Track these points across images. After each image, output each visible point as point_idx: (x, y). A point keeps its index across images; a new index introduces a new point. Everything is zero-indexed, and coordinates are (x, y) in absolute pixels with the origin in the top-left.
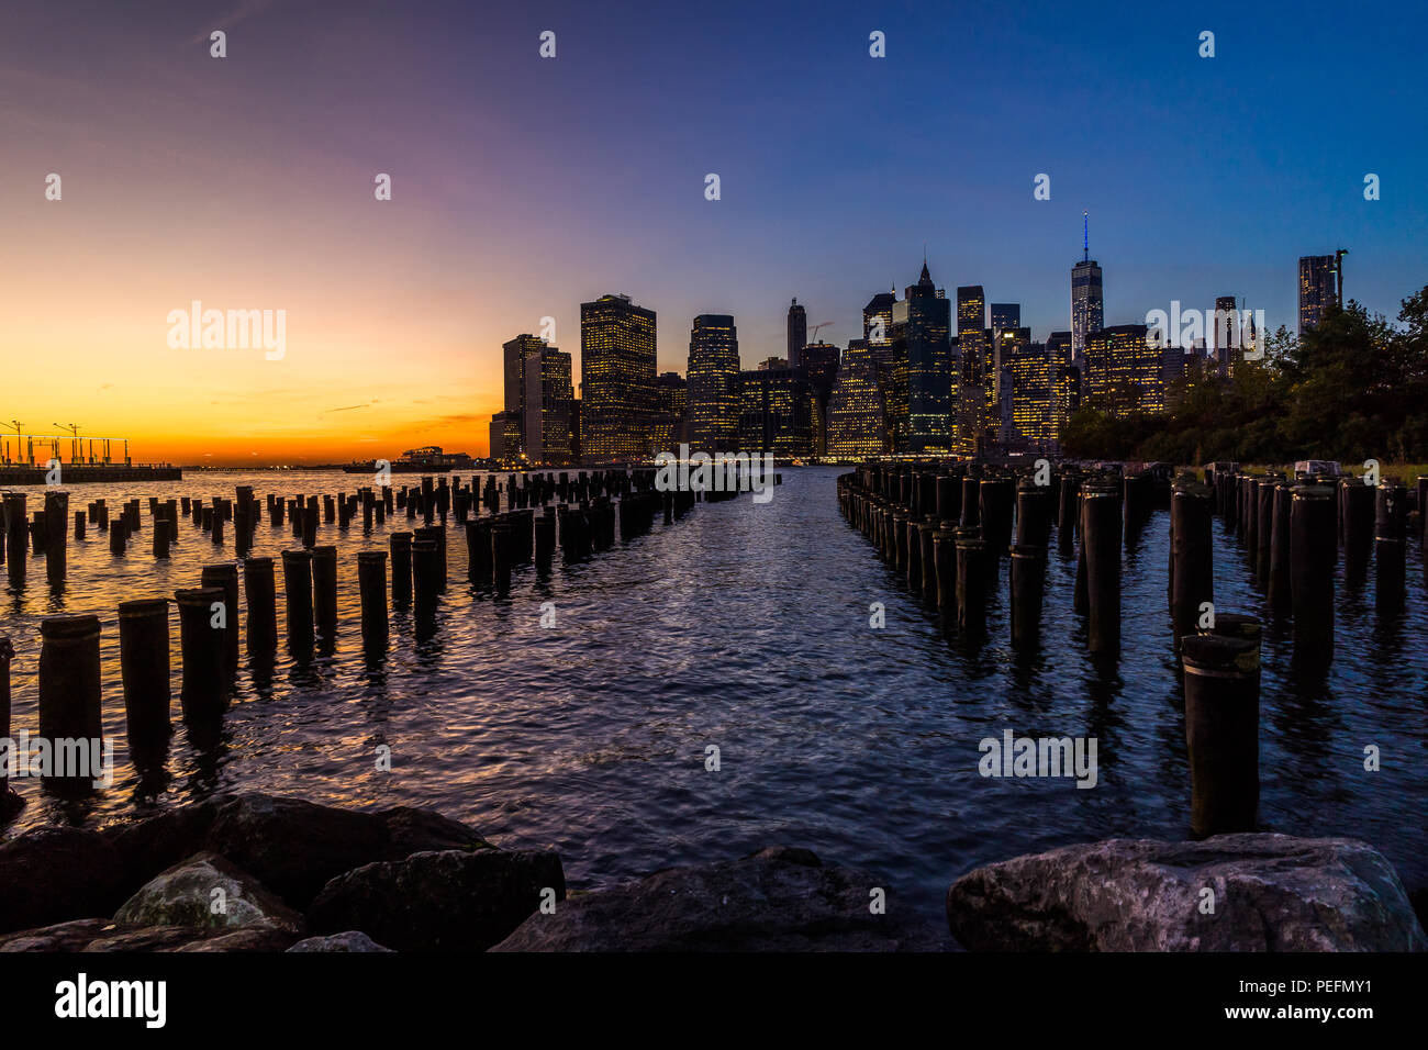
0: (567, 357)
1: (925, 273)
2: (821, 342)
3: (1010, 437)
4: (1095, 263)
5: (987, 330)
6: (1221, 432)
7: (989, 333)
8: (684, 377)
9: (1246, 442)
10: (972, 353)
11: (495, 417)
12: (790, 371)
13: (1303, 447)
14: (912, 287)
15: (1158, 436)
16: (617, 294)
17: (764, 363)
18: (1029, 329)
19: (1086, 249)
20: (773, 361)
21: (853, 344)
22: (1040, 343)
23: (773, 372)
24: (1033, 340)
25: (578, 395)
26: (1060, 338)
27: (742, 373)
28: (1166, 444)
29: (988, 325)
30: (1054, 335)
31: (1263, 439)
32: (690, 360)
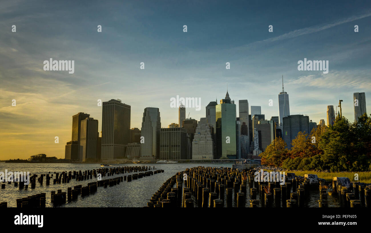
0: (97, 121)
1: (227, 95)
2: (191, 118)
3: (258, 153)
4: (286, 93)
5: (249, 115)
6: (306, 159)
7: (250, 116)
8: (140, 130)
9: (312, 162)
10: (244, 123)
11: (68, 143)
12: (179, 129)
13: (329, 165)
14: (223, 100)
15: (287, 160)
16: (116, 99)
17: (170, 125)
18: (264, 115)
19: (283, 88)
20: (173, 124)
21: (202, 119)
22: (268, 120)
23: (173, 128)
24: (266, 119)
25: (100, 135)
26: (274, 119)
27: (162, 129)
28: (290, 162)
29: (250, 113)
30: (273, 117)
31: (317, 162)
32: (143, 123)
